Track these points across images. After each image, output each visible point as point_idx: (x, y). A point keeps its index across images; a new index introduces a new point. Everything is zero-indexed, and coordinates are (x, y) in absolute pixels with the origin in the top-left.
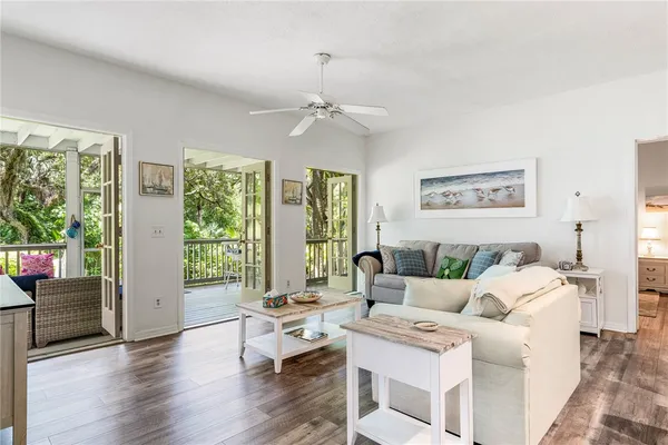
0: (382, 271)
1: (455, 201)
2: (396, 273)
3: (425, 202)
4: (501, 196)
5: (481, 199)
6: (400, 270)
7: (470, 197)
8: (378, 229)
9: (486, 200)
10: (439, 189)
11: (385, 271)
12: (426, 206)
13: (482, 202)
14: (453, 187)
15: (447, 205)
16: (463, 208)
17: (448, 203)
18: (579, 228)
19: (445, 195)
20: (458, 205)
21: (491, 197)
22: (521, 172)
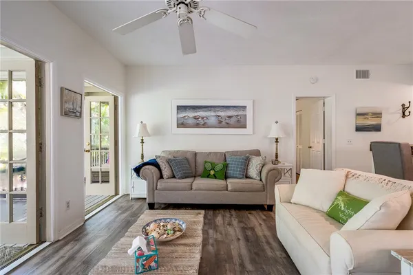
0: (161, 177)
1: (203, 123)
2: (174, 177)
3: (180, 122)
4: (233, 121)
5: (220, 122)
6: (178, 174)
7: (213, 120)
8: (142, 142)
9: (224, 123)
10: (191, 114)
11: (165, 176)
12: (181, 124)
13: (221, 124)
14: (202, 113)
15: (197, 126)
16: (208, 127)
17: (198, 124)
18: (277, 141)
19: (196, 118)
20: (205, 125)
21: (227, 121)
22: (244, 108)
